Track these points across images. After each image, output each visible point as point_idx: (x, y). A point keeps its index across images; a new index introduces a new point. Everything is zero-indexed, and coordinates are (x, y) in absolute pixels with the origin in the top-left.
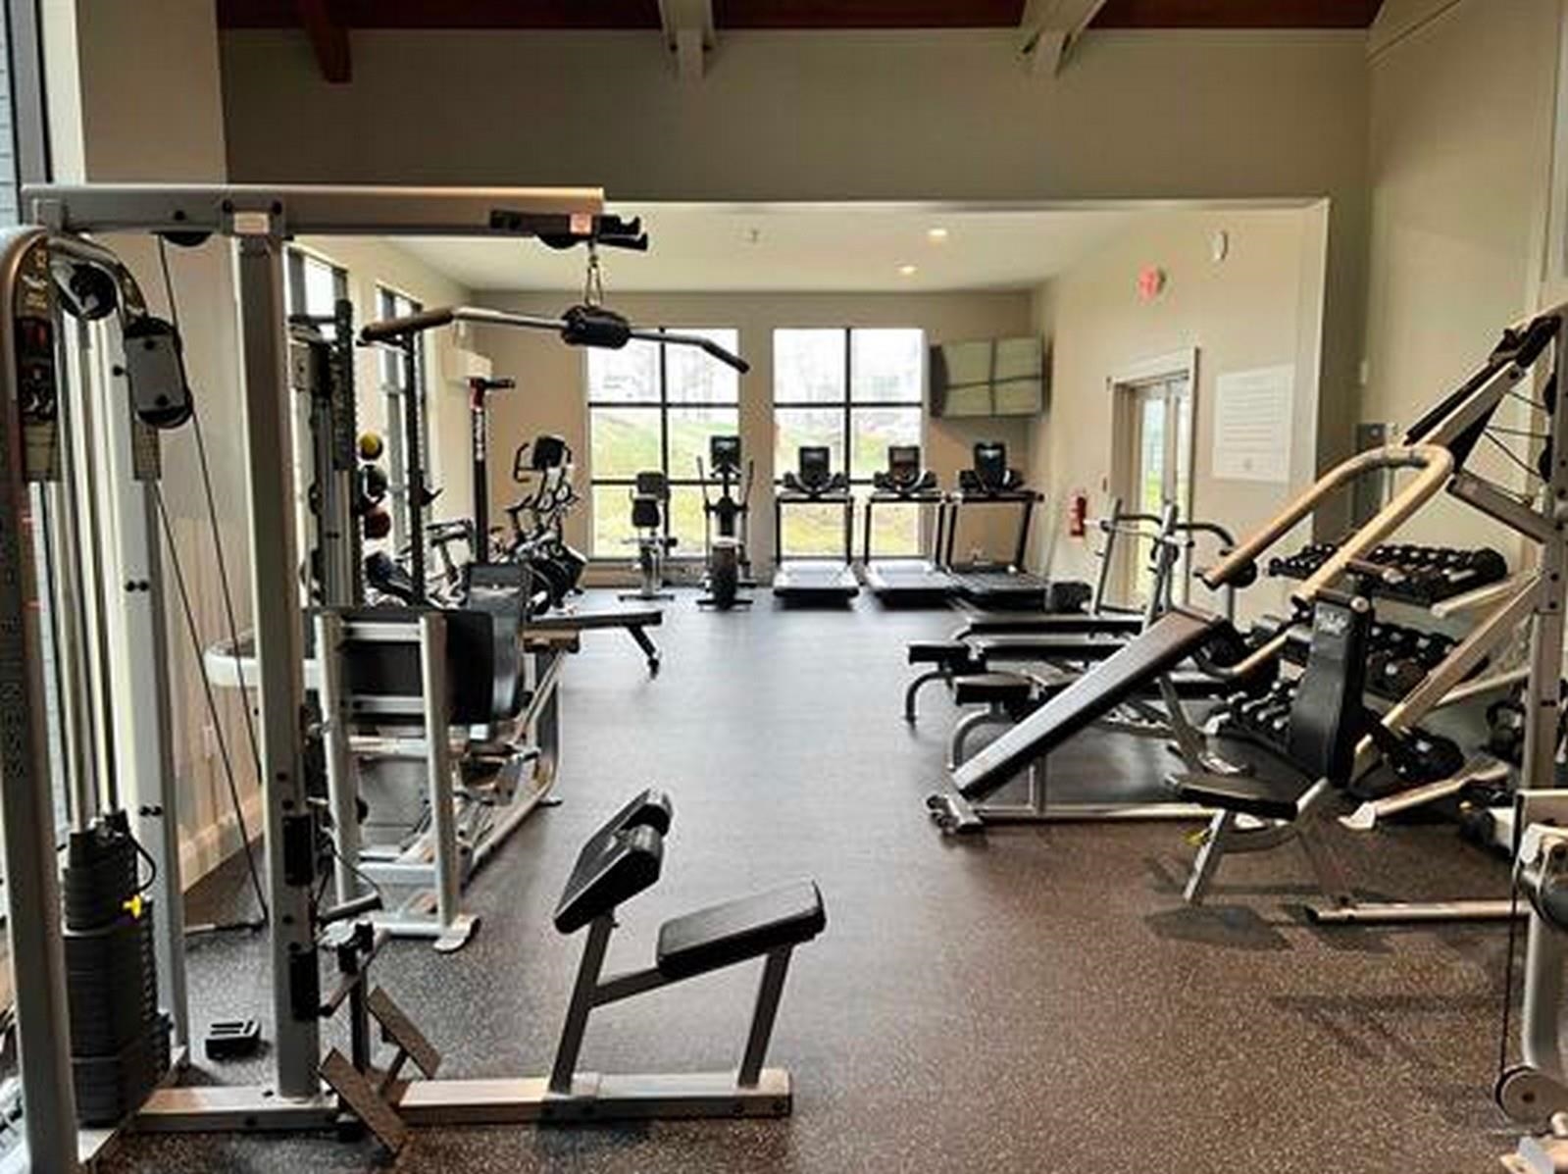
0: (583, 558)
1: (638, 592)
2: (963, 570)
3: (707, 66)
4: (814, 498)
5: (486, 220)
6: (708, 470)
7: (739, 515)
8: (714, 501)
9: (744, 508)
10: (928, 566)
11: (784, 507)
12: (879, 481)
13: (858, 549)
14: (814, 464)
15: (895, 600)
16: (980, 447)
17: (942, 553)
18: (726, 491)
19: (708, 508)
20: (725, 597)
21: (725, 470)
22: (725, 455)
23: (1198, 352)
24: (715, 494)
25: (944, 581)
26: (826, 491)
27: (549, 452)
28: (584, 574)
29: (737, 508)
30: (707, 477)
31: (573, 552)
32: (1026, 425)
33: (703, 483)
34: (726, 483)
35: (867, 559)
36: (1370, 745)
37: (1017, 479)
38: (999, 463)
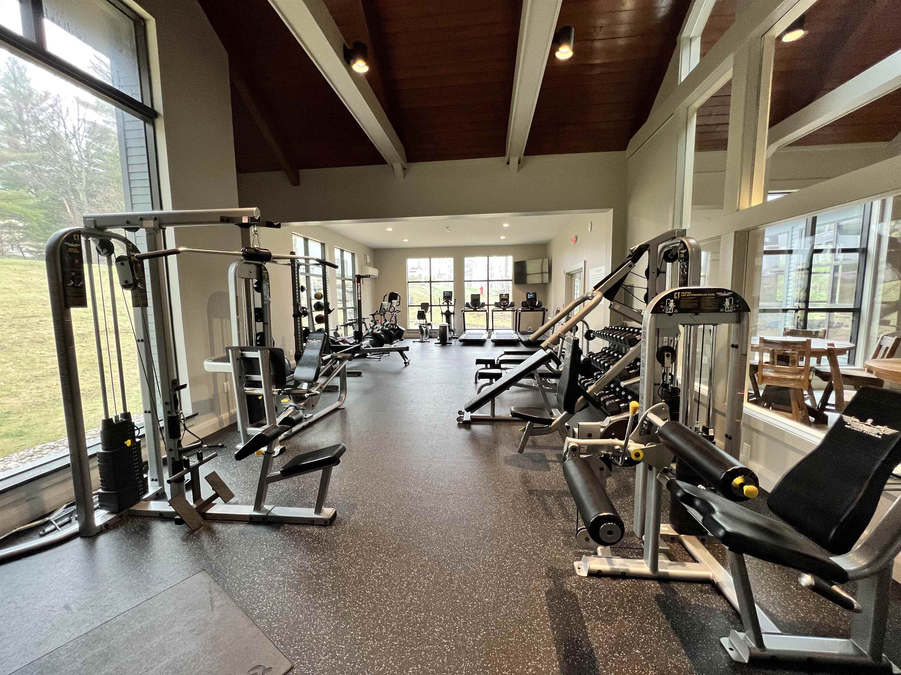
0: (404, 329)
1: (419, 340)
2: (523, 333)
3: (405, 176)
4: (475, 310)
5: (219, 220)
6: (442, 301)
7: (452, 315)
8: (444, 311)
9: (454, 313)
10: (513, 332)
11: (466, 313)
12: (497, 305)
13: (490, 327)
14: (476, 299)
15: (499, 343)
16: (528, 293)
17: (517, 328)
18: (448, 308)
19: (442, 313)
20: (444, 342)
21: (448, 302)
22: (447, 297)
23: (585, 262)
24: (444, 309)
25: (515, 337)
26: (479, 308)
27: (393, 296)
28: (404, 334)
29: (451, 313)
30: (441, 304)
31: (400, 327)
32: (545, 287)
33: (440, 306)
34: (448, 306)
35: (493, 330)
36: (583, 399)
37: (540, 304)
38: (534, 299)
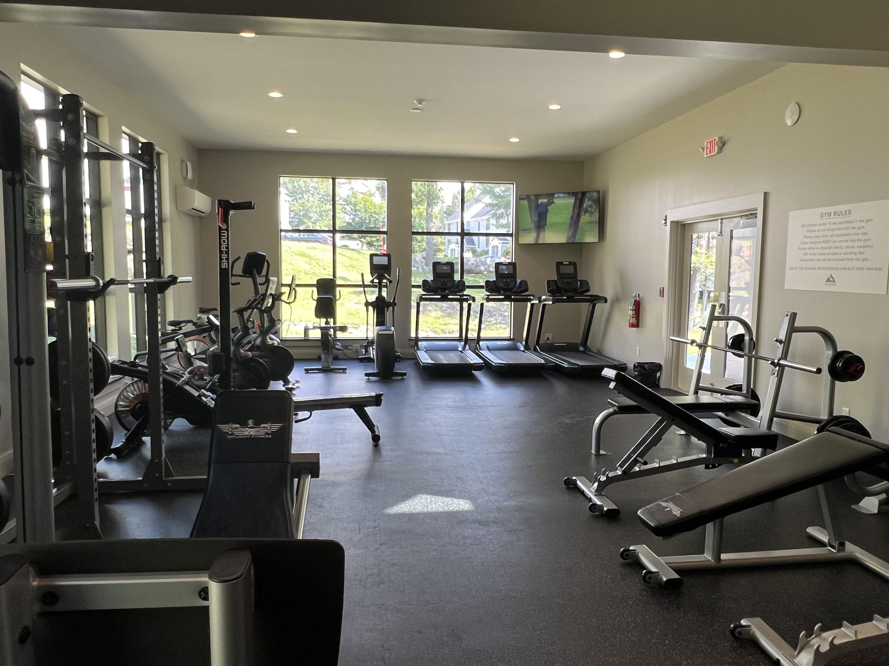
4: (444, 298)
6: (368, 278)
7: (390, 309)
8: (372, 299)
9: (394, 304)
11: (423, 304)
12: (490, 287)
13: (473, 334)
14: (443, 273)
16: (560, 264)
18: (380, 291)
19: (367, 304)
20: (386, 370)
21: (380, 278)
22: (380, 266)
23: (766, 195)
24: (373, 294)
26: (452, 293)
29: (389, 305)
30: (367, 282)
33: (364, 286)
34: (380, 286)
35: (479, 340)
37: (586, 286)
38: (573, 275)
